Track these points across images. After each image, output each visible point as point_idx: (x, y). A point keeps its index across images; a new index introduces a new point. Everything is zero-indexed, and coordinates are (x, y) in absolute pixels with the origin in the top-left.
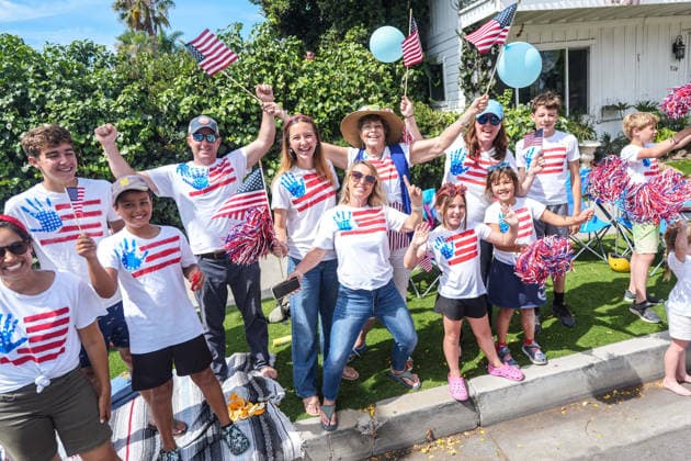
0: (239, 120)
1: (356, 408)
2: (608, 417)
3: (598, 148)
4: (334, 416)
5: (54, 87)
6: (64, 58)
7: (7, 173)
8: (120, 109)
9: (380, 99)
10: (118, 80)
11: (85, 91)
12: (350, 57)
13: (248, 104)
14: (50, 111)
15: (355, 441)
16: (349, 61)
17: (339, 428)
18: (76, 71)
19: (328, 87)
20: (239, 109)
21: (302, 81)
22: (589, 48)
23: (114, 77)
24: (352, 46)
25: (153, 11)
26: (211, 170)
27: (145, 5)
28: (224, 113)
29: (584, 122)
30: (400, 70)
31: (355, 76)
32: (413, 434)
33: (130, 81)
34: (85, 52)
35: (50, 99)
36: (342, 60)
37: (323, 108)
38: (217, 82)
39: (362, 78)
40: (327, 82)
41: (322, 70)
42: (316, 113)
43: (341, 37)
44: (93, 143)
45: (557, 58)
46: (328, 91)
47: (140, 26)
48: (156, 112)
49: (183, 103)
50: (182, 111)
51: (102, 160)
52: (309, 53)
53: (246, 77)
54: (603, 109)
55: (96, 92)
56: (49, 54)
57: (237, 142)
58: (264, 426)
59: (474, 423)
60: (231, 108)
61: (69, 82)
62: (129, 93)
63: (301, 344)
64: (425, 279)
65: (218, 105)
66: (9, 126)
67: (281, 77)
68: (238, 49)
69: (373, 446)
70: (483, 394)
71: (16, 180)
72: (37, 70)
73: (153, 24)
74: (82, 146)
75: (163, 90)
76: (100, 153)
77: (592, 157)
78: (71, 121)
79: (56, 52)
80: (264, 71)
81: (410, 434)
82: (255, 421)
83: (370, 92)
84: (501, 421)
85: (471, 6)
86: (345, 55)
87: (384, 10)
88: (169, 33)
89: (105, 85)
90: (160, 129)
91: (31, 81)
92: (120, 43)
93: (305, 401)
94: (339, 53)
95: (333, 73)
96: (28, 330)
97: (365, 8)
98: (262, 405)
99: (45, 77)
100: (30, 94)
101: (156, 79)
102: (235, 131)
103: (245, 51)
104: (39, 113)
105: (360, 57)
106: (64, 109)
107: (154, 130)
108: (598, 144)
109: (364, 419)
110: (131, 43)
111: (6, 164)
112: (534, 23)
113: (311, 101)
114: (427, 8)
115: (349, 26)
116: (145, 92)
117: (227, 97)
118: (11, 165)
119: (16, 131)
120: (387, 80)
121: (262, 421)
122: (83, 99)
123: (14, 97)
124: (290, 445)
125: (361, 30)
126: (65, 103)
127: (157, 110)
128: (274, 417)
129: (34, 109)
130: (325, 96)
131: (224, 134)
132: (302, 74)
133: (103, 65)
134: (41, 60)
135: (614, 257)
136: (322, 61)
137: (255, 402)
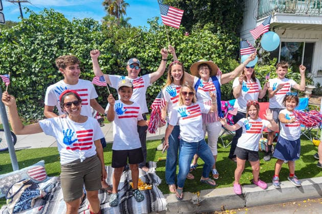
0: (153, 60)
1: (192, 192)
2: (304, 210)
3: (314, 89)
4: (182, 194)
5: (75, 37)
6: (80, 25)
7: (52, 73)
8: (102, 50)
9: (216, 57)
10: (103, 37)
11: (88, 40)
12: (205, 36)
13: (158, 53)
14: (72, 48)
15: (190, 206)
16: (204, 38)
17: (184, 200)
18: (85, 31)
19: (194, 49)
20: (153, 55)
21: (183, 45)
22: (315, 43)
23: (101, 35)
24: (207, 32)
25: (120, 7)
26: (134, 81)
27: (116, 4)
28: (147, 56)
29: (309, 76)
30: (227, 44)
31: (207, 46)
32: (215, 206)
33: (108, 38)
34: (89, 23)
35: (73, 42)
36: (202, 37)
37: (191, 58)
38: (145, 42)
39: (210, 46)
40: (194, 47)
41: (192, 41)
42: (187, 60)
43: (202, 27)
44: (89, 64)
45: (299, 46)
46: (194, 51)
47: (113, 13)
48: (118, 53)
49: (129, 50)
50: (129, 54)
51: (92, 71)
52: (186, 33)
53: (158, 41)
54: (318, 71)
55: (92, 41)
56: (75, 23)
57: (151, 69)
58: (151, 194)
59: (243, 205)
60: (150, 54)
61: (82, 36)
62: (107, 43)
63: (170, 161)
64: (228, 139)
65: (144, 52)
66: (54, 53)
67: (174, 42)
68: (156, 29)
69: (197, 209)
70: (249, 193)
71: (55, 76)
72: (69, 29)
73: (119, 13)
74: (84, 64)
75: (121, 43)
76: (92, 68)
77: (311, 93)
78: (81, 53)
79: (77, 23)
80: (166, 39)
81: (214, 206)
82: (147, 191)
83: (212, 53)
84: (255, 206)
85: (263, 19)
86: (203, 36)
87: (223, 17)
88: (125, 17)
89: (97, 39)
90: (119, 60)
91: (66, 34)
92: (104, 20)
93: (169, 186)
94: (201, 34)
95: (197, 43)
96: (78, 136)
97: (214, 15)
98: (151, 186)
99: (72, 33)
100: (65, 40)
101: (119, 38)
102: (151, 64)
103: (159, 30)
104: (68, 48)
105: (210, 37)
106: (78, 48)
107: (116, 61)
108: (314, 87)
109: (195, 197)
110: (108, 21)
111: (52, 69)
112: (291, 29)
113: (186, 54)
114: (242, 18)
115: (206, 22)
116: (113, 43)
117: (149, 49)
118: (54, 70)
119: (57, 55)
120: (221, 48)
121: (150, 192)
122: (87, 44)
123: (58, 40)
124: (161, 204)
125: (211, 25)
126: (79, 45)
127: (118, 52)
128: (155, 191)
129: (66, 46)
130: (192, 53)
131: (146, 65)
132: (183, 42)
133: (96, 30)
134: (70, 25)
135: (316, 139)
136: (192, 37)
137: (148, 184)
